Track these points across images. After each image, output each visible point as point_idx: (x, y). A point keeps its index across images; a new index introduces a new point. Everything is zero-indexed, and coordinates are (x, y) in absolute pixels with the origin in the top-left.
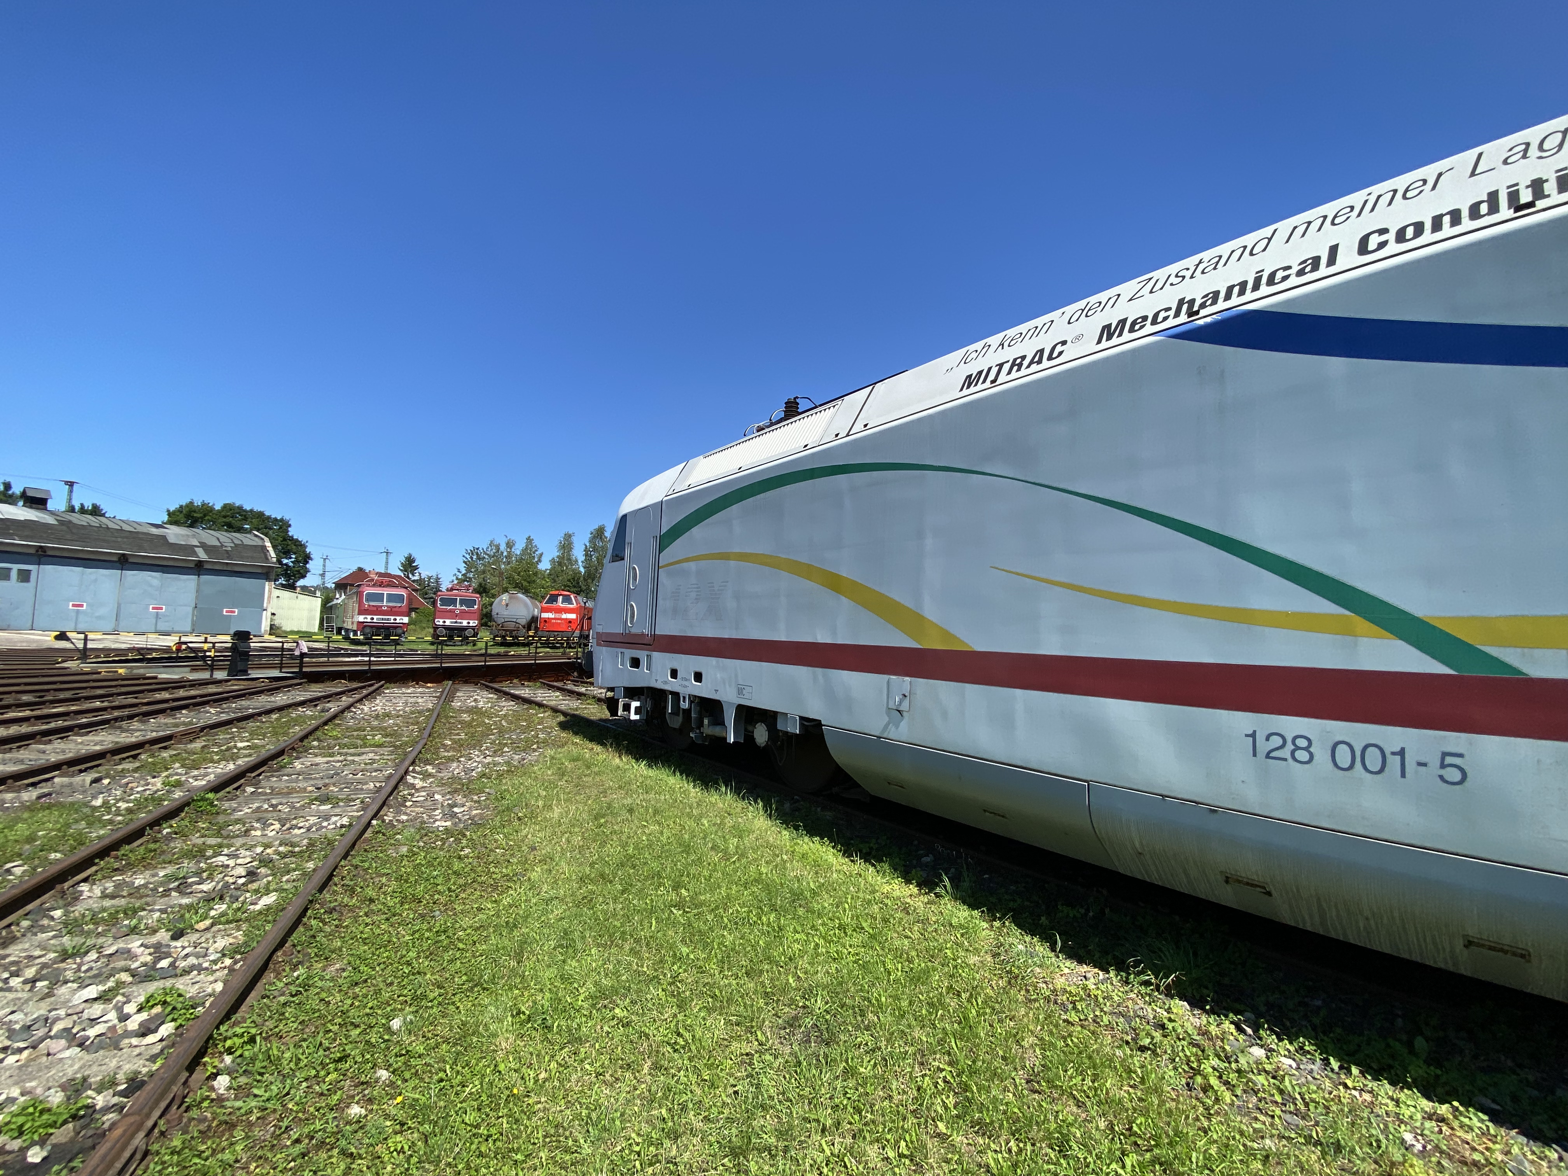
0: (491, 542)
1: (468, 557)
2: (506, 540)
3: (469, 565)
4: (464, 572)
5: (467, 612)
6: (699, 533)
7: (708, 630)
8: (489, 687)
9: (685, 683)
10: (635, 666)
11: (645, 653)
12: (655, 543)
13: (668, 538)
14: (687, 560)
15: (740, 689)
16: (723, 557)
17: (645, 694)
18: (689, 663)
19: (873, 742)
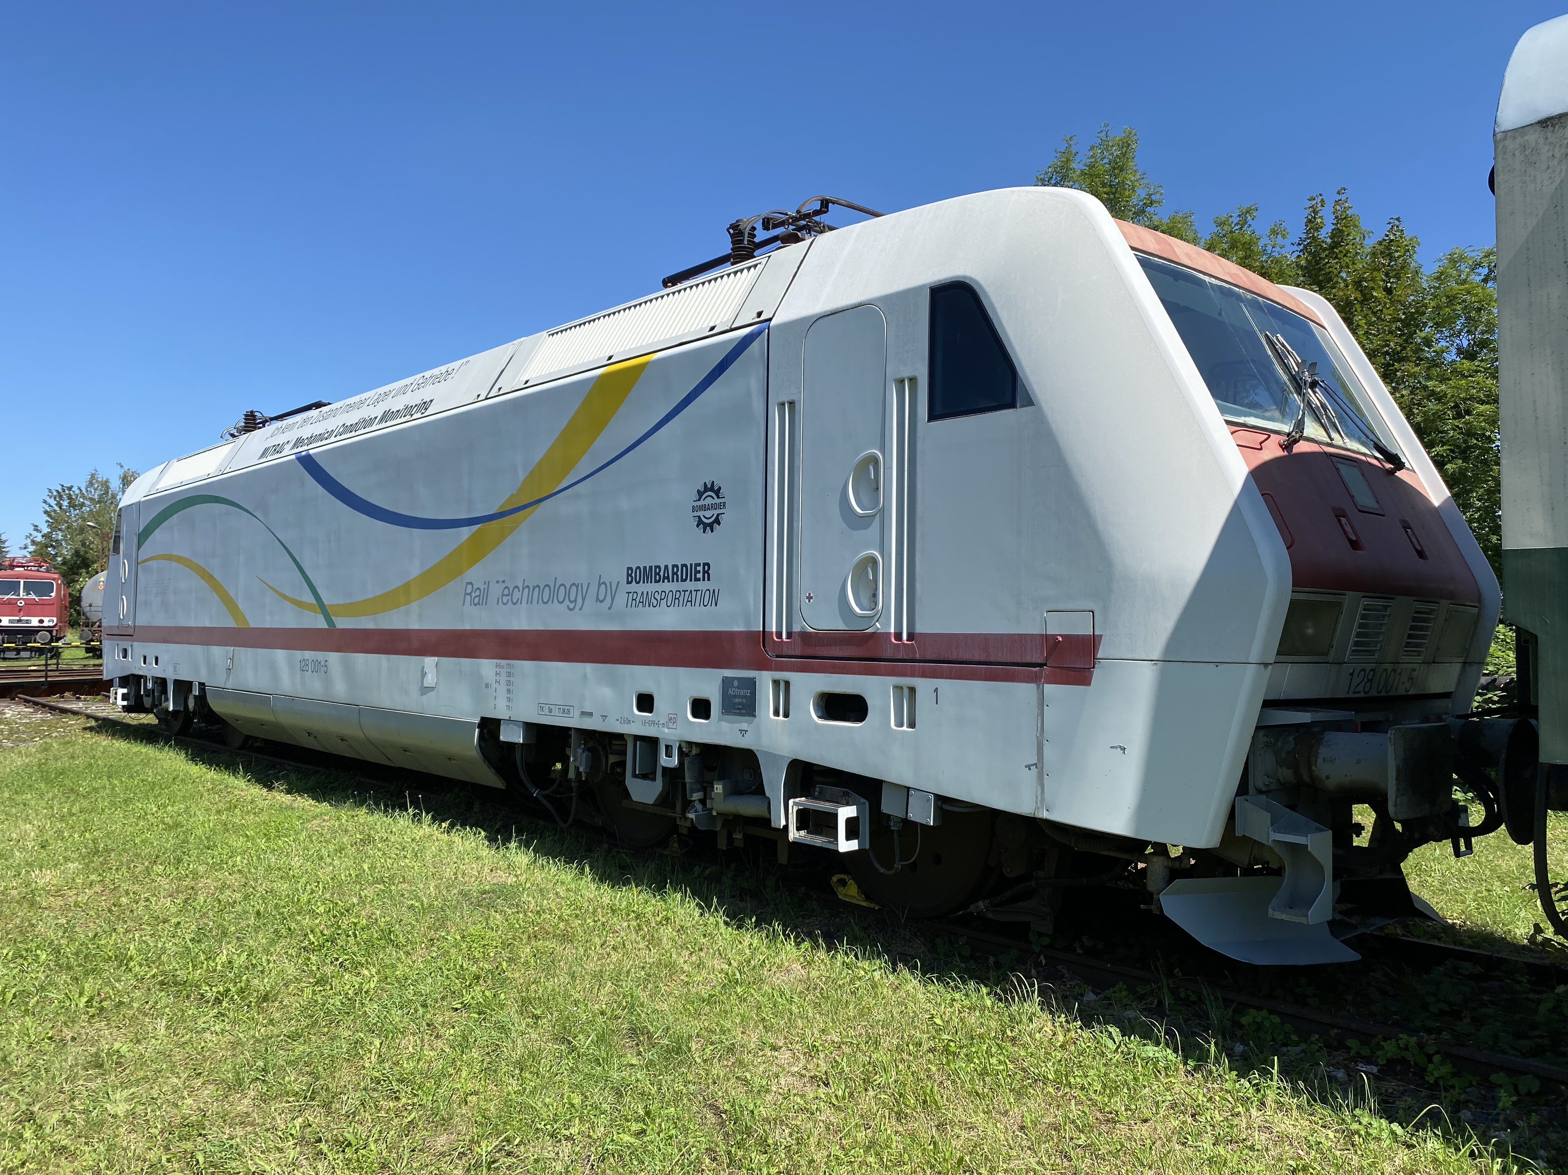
0: (93, 476)
1: (53, 502)
2: (121, 472)
3: (55, 521)
4: (46, 530)
5: (36, 604)
6: (158, 535)
7: (161, 621)
8: (26, 701)
9: (150, 667)
10: (125, 657)
11: (130, 643)
12: (136, 540)
13: (143, 536)
14: (152, 558)
15: (175, 667)
16: (169, 558)
17: (131, 681)
18: (152, 649)
19: (221, 693)
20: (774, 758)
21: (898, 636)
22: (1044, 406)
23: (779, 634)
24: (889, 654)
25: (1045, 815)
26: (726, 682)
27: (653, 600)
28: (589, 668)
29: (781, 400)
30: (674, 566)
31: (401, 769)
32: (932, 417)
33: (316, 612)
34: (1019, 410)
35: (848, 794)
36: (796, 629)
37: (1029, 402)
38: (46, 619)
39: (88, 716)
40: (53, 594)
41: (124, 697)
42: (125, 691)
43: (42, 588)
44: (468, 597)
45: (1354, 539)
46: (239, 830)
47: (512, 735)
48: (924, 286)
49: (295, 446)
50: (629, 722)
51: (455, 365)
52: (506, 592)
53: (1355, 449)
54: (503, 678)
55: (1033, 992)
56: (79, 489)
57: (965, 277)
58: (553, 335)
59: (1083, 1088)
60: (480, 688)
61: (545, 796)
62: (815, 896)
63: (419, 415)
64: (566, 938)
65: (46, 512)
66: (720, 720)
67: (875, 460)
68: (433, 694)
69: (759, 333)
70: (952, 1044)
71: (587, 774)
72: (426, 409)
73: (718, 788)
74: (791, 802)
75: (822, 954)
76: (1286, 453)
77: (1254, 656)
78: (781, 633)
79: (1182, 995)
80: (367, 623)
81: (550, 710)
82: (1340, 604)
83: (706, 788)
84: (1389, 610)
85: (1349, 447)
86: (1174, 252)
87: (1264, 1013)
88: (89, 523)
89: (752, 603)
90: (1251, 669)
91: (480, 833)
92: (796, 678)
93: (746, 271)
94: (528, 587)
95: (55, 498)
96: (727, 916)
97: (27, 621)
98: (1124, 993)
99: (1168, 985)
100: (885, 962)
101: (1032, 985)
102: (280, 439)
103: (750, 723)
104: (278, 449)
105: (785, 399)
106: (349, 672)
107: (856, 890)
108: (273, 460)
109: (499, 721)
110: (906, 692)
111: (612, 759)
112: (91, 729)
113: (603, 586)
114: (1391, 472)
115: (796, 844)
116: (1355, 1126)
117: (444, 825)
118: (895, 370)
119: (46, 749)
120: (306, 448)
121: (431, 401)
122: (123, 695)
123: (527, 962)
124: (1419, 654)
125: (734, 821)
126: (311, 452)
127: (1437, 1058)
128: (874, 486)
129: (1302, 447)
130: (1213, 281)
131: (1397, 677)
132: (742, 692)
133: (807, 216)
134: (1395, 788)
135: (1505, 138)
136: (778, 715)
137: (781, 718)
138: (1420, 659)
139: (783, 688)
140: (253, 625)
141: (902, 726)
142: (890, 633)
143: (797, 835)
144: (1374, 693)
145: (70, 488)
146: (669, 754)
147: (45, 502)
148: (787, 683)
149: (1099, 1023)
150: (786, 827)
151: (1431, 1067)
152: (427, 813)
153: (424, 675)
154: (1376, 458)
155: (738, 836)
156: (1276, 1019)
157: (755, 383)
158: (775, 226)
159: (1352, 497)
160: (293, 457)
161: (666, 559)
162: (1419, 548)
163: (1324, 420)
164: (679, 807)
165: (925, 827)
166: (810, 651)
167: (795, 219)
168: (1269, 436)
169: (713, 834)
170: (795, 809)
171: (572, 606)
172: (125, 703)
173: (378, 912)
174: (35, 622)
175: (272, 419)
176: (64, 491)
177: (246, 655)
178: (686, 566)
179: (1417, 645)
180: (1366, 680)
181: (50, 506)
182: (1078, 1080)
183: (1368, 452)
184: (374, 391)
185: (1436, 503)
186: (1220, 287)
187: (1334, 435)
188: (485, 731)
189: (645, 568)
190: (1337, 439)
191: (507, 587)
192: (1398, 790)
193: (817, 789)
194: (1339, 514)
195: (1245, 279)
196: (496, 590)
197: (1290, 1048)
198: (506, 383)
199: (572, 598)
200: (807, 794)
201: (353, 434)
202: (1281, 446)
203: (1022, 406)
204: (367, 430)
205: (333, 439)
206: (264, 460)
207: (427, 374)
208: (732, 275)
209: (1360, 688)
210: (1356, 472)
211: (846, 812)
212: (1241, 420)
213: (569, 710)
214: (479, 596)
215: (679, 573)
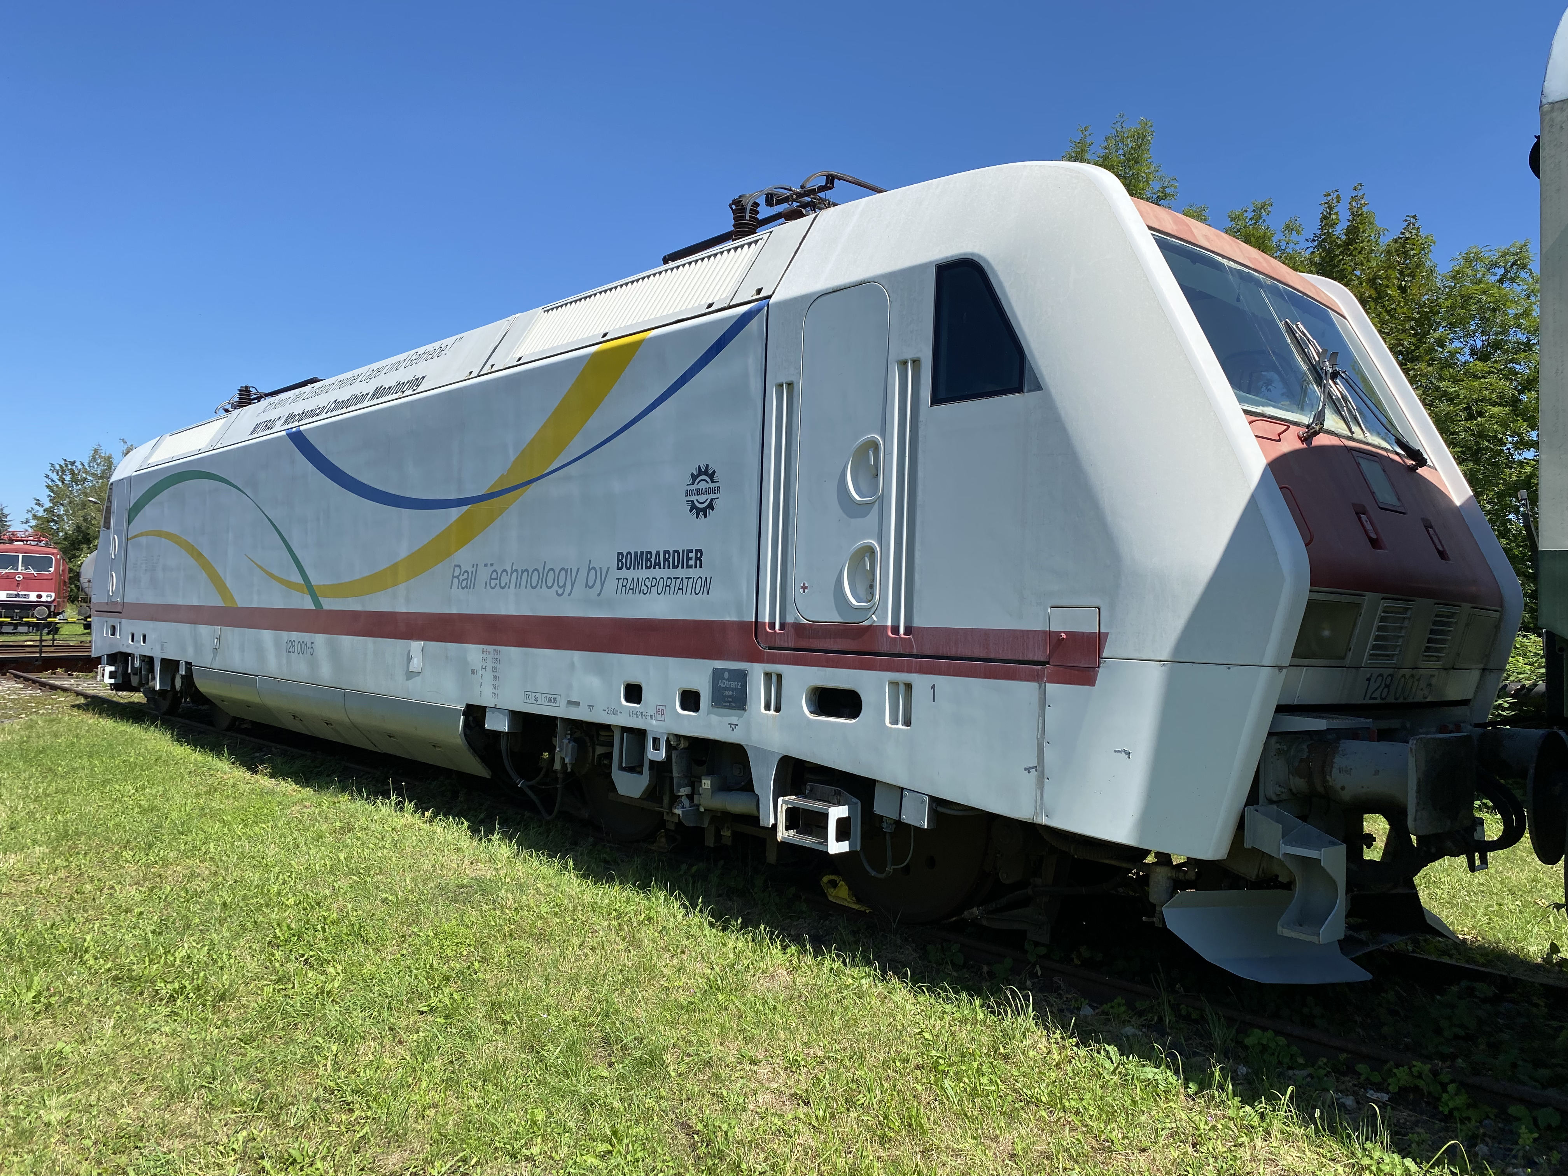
1: (55, 477)
3: (57, 496)
4: (48, 504)
6: (149, 510)
7: (150, 598)
8: (19, 677)
9: (137, 645)
10: (113, 634)
11: (119, 620)
12: (126, 516)
13: (134, 511)
14: (142, 534)
15: (162, 646)
16: (159, 534)
17: (118, 658)
18: (140, 627)
19: (208, 672)
20: (764, 753)
21: (895, 629)
22: (1053, 391)
23: (772, 625)
24: (884, 649)
25: (1044, 821)
26: (717, 674)
27: (644, 587)
28: (577, 656)
29: (779, 381)
30: (665, 552)
31: (386, 755)
32: (936, 400)
33: (303, 592)
34: (1026, 394)
35: (839, 793)
36: (790, 619)
37: (1038, 387)
38: (44, 594)
39: (78, 694)
40: (52, 569)
41: (112, 675)
42: (113, 668)
43: (41, 563)
44: (456, 580)
45: (1374, 536)
46: (216, 815)
47: (497, 723)
48: (930, 263)
49: (286, 422)
50: (616, 712)
51: (449, 341)
52: (494, 576)
53: (1376, 443)
54: (490, 665)
55: (1027, 1006)
56: (82, 464)
57: (972, 254)
58: (548, 311)
59: (1077, 1113)
60: (466, 673)
61: (528, 786)
62: (803, 897)
63: (410, 392)
64: (542, 938)
65: (48, 486)
66: (708, 714)
67: (875, 445)
68: (418, 679)
69: (759, 310)
70: (941, 1061)
71: (573, 765)
72: (418, 386)
73: (706, 783)
74: (780, 800)
75: (809, 960)
76: (1305, 446)
77: (1269, 658)
78: (774, 624)
79: (1184, 1013)
80: (353, 605)
81: (537, 699)
82: (1358, 605)
83: (694, 783)
84: (1409, 612)
85: (1370, 441)
86: (1192, 233)
87: (1270, 1034)
88: (90, 499)
89: (745, 592)
90: (1265, 673)
91: (463, 823)
92: (788, 671)
93: (746, 246)
94: (516, 570)
95: (57, 473)
96: (713, 917)
97: (25, 596)
98: (1123, 1009)
99: (1169, 1001)
100: (875, 970)
101: (1027, 999)
102: (272, 415)
103: (740, 717)
104: (269, 425)
105: (784, 380)
106: (335, 654)
107: (847, 892)
108: (265, 436)
109: (486, 707)
110: (902, 688)
111: (600, 750)
112: (79, 707)
113: (593, 571)
114: (1413, 469)
115: (784, 844)
116: (1366, 1161)
117: (426, 814)
118: (898, 351)
119: (30, 726)
120: (297, 424)
121: (423, 378)
122: (111, 672)
123: (500, 963)
124: (1438, 659)
125: (722, 818)
126: (302, 428)
127: (1451, 1088)
128: (874, 472)
129: (1321, 440)
130: (1232, 264)
131: (1416, 684)
132: (733, 685)
133: (812, 192)
134: (1415, 801)
135: (1552, 110)
136: (769, 710)
137: (772, 712)
138: (1439, 664)
139: (775, 681)
140: (240, 604)
141: (897, 723)
142: (887, 626)
143: (786, 834)
144: (1390, 700)
145: (73, 463)
146: (656, 747)
147: (47, 476)
148: (779, 677)
149: (1098, 1042)
150: (775, 826)
151: (1445, 1096)
152: (410, 802)
153: (409, 659)
154: (1397, 454)
155: (726, 833)
156: (1282, 1040)
157: (753, 362)
158: (779, 202)
159: (1373, 493)
160: (284, 433)
161: (657, 545)
162: (1441, 548)
163: (1345, 413)
164: (666, 800)
165: (918, 830)
166: (803, 644)
167: (800, 195)
168: (1288, 427)
169: (699, 831)
170: (785, 807)
171: (560, 591)
172: (113, 681)
173: (350, 906)
174: (33, 597)
175: (267, 395)
176: (67, 466)
177: (233, 635)
178: (678, 552)
179: (1437, 650)
180: (1383, 685)
181: (52, 480)
182: (1073, 1103)
183: (1389, 447)
184: (367, 367)
185: (1458, 502)
186: (1239, 271)
187: (1355, 428)
188: (471, 718)
189: (636, 553)
190: (1358, 433)
191: (495, 571)
192: (1418, 804)
193: (808, 787)
194: (1360, 511)
195: (1265, 265)
196: (484, 574)
197: (1296, 1072)
198: (499, 361)
199: (561, 584)
200: (798, 793)
201: (345, 410)
202: (1300, 438)
203: (1029, 391)
204: (358, 406)
205: (324, 416)
206: (256, 435)
207: (421, 350)
208: (732, 251)
209: (1377, 694)
210: (1377, 467)
211: (837, 813)
212: (1259, 410)
213: (555, 699)
214: (467, 579)
215: (671, 560)
